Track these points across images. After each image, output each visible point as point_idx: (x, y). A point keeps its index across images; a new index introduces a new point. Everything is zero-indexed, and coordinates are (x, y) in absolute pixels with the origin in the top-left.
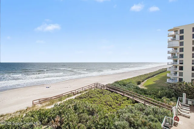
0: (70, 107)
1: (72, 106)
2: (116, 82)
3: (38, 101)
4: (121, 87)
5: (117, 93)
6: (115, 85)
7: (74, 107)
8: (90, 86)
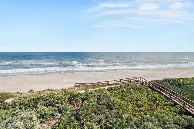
0: (94, 96)
1: (97, 96)
2: (166, 80)
3: (79, 84)
4: (170, 87)
5: (161, 94)
6: (161, 83)
7: (98, 97)
8: (129, 79)
